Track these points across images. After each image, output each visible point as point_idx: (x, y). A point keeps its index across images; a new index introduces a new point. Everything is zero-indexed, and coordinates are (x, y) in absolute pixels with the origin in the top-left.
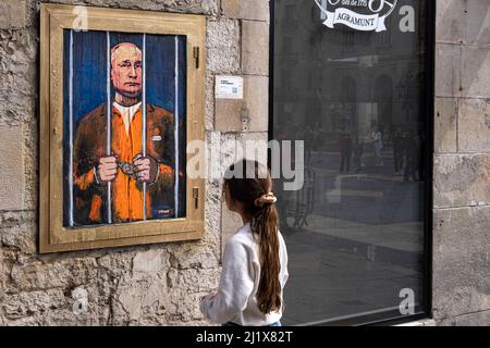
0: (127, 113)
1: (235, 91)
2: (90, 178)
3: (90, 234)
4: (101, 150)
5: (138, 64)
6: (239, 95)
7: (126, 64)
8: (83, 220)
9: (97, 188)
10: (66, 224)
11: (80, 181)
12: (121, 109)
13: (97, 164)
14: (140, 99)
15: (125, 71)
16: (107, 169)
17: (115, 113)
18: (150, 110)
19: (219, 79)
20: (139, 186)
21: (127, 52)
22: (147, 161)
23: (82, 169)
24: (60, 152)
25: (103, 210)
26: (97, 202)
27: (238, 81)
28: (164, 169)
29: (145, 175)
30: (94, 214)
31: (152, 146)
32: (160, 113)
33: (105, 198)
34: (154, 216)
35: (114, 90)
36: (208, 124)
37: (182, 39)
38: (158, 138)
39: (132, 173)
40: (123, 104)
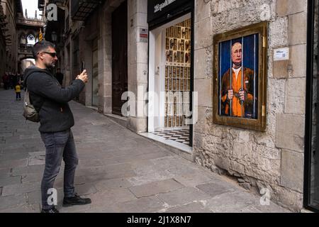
0: (237, 71)
1: (284, 55)
2: (225, 97)
3: (225, 118)
4: (229, 87)
5: (240, 50)
6: (287, 58)
7: (237, 51)
8: (223, 114)
9: (227, 102)
10: (219, 114)
11: (223, 99)
13: (227, 92)
14: (241, 65)
15: (236, 54)
16: (230, 94)
17: (233, 72)
18: (245, 70)
19: (275, 51)
20: (240, 102)
21: (237, 46)
22: (243, 92)
23: (223, 95)
24: (217, 87)
25: (229, 110)
26: (227, 107)
27: (286, 50)
28: (249, 96)
29: (242, 98)
30: (226, 112)
31: (245, 85)
32: (248, 70)
34: (246, 117)
35: (233, 63)
36: (270, 74)
37: (257, 35)
38: (247, 82)
39: (238, 97)
40: (235, 68)
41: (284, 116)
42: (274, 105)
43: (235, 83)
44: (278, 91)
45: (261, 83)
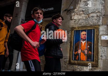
0: (83, 42)
1: (106, 38)
2: (77, 53)
3: (76, 62)
4: (79, 48)
5: (85, 34)
7: (83, 35)
8: (75, 59)
9: (78, 54)
10: (72, 60)
11: (75, 53)
12: (82, 42)
13: (78, 51)
14: (86, 40)
15: (83, 36)
16: (79, 51)
17: (81, 42)
18: (87, 42)
19: (102, 36)
20: (85, 55)
21: (84, 33)
22: (87, 51)
23: (75, 51)
24: (72, 48)
25: (78, 58)
26: (77, 57)
27: (107, 36)
28: (90, 52)
29: (86, 53)
30: (77, 59)
31: (87, 48)
32: (89, 42)
33: (79, 56)
35: (81, 39)
36: (100, 45)
37: (94, 30)
38: (89, 47)
39: (84, 52)
40: (83, 41)
41: (107, 60)
42: (102, 56)
43: (82, 47)
44: (103, 51)
45: (96, 48)
